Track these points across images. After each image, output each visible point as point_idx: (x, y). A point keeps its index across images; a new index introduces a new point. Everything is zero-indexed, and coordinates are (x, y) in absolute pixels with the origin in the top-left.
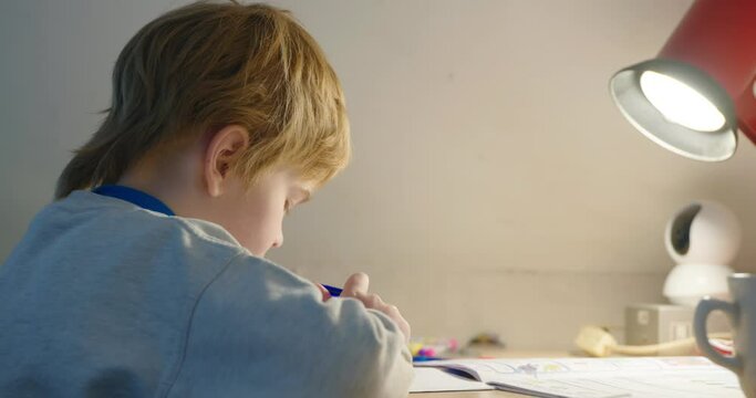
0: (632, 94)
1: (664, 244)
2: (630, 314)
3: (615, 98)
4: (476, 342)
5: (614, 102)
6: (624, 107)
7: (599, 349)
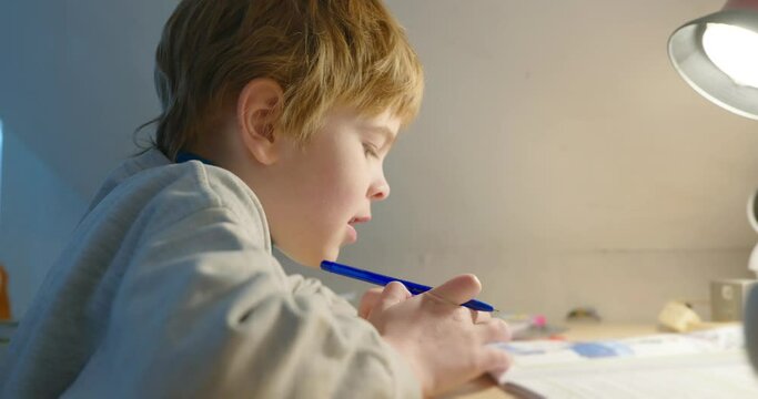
0: (695, 58)
1: (746, 220)
2: (715, 289)
3: (676, 65)
4: (573, 315)
5: (676, 70)
6: (686, 73)
7: (680, 325)
